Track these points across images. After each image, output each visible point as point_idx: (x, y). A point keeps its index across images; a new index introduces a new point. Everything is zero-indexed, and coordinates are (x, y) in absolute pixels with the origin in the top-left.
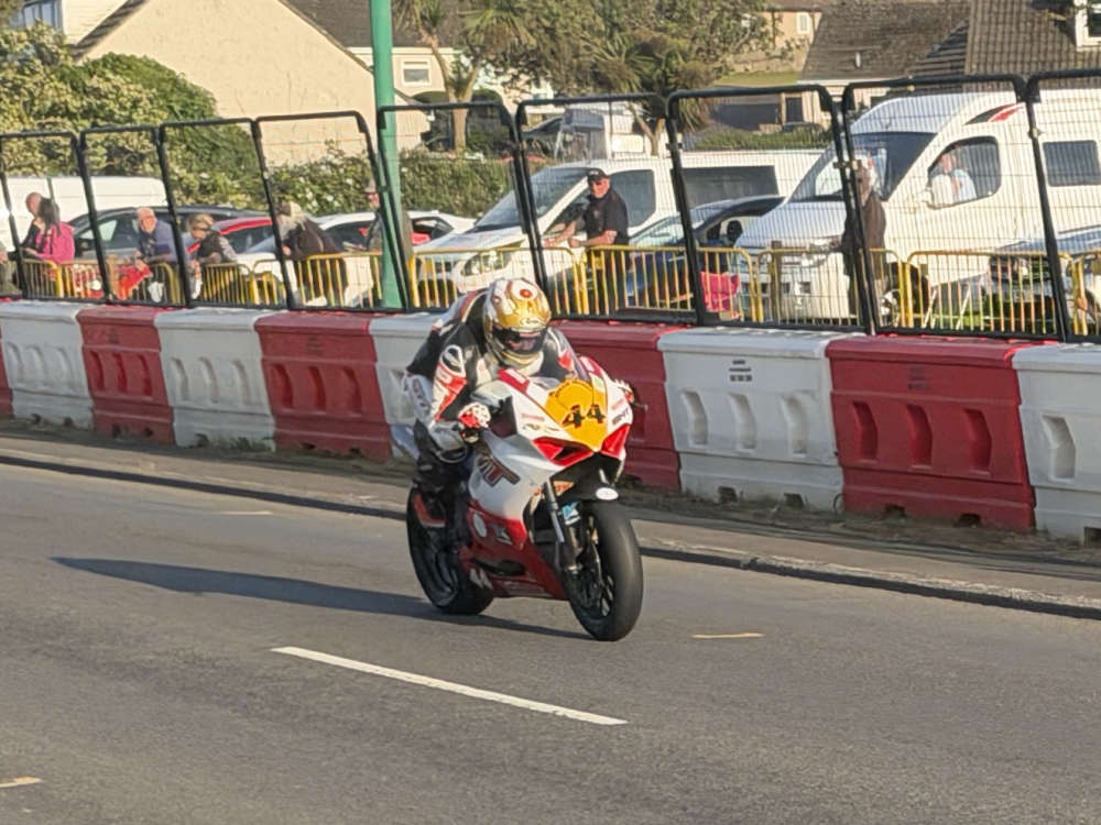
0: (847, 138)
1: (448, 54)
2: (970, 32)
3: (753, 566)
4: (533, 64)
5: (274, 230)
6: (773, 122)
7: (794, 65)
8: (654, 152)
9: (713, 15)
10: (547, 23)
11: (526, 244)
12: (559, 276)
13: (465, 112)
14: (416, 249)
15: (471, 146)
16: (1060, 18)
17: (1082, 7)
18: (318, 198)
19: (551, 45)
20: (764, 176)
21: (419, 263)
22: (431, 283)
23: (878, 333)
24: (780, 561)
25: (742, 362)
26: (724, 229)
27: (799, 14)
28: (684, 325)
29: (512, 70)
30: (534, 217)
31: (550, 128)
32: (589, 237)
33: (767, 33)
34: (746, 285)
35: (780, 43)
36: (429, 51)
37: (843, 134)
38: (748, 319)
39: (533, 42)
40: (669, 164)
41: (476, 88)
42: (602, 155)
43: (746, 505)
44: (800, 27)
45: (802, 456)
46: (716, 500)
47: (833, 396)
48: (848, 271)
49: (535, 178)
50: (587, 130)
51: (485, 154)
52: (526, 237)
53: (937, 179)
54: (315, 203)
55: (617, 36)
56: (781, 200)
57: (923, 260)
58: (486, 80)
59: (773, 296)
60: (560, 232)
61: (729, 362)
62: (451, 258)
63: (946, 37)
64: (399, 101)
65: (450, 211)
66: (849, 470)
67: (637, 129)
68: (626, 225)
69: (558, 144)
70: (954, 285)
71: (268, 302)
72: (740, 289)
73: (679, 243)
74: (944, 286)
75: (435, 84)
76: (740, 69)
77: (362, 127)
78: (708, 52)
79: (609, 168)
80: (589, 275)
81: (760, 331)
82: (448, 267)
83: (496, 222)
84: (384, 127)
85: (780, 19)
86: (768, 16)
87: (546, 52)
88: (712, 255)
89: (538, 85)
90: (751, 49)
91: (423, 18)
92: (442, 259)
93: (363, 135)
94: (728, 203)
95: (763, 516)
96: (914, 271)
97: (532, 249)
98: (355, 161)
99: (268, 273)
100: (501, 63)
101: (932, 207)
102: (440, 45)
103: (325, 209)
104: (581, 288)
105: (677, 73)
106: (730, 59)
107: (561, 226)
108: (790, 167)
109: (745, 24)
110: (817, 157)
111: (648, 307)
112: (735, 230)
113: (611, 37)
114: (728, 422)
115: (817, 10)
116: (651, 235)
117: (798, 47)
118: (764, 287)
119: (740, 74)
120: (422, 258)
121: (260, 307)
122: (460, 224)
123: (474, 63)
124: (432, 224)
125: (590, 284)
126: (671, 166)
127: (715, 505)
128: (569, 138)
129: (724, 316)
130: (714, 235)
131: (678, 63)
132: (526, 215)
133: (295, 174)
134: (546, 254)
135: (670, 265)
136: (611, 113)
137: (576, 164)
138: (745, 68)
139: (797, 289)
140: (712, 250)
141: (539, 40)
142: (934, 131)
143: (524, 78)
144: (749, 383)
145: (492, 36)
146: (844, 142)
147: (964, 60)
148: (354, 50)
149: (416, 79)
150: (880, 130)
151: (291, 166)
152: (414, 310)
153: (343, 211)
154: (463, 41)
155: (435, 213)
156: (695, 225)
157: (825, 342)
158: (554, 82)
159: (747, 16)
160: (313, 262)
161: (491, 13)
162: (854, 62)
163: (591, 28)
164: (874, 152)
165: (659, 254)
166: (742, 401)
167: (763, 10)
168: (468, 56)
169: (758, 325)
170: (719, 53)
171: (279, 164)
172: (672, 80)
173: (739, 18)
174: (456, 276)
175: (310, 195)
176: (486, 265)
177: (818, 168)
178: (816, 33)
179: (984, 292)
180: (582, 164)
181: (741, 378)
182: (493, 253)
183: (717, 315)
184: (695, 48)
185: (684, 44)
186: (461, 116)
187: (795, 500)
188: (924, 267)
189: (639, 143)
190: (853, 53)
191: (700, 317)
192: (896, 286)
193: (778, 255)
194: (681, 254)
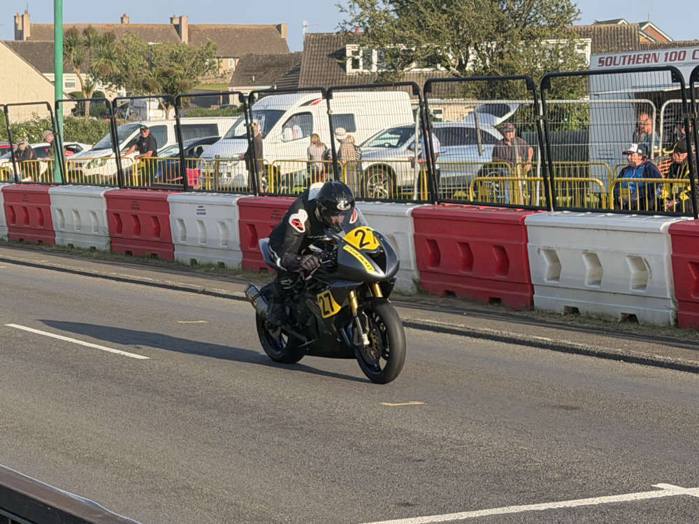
0: (250, 111)
1: (84, 76)
2: (302, 67)
3: (204, 292)
4: (118, 81)
5: (11, 149)
6: (216, 104)
7: (226, 81)
8: (167, 118)
9: (194, 59)
10: (124, 64)
11: (114, 155)
12: (127, 169)
13: (89, 102)
14: (68, 158)
15: (91, 114)
16: (340, 61)
17: (350, 57)
18: (28, 136)
19: (126, 73)
20: (213, 128)
21: (69, 164)
22: (73, 171)
23: (259, 195)
24: (216, 290)
25: (202, 207)
26: (195, 149)
27: (229, 59)
28: (179, 191)
29: (109, 83)
30: (118, 145)
31: (124, 107)
32: (141, 153)
33: (215, 67)
34: (204, 174)
35: (221, 71)
36: (76, 75)
37: (248, 110)
38: (204, 188)
39: (119, 71)
40: (175, 123)
41: (95, 90)
42: (145, 119)
43: (202, 266)
44: (230, 64)
45: (225, 246)
46: (189, 264)
47: (239, 221)
48: (247, 168)
49: (119, 128)
50: (140, 108)
51: (97, 118)
52: (114, 154)
53: (286, 129)
54: (27, 138)
55: (154, 69)
56: (220, 138)
57: (279, 163)
58: (98, 87)
59: (215, 178)
60: (128, 151)
61: (196, 207)
62: (82, 161)
63: (291, 69)
64: (65, 97)
65: (81, 141)
66: (245, 253)
67: (160, 107)
68: (156, 148)
69: (127, 113)
70: (291, 174)
71: (7, 179)
72: (201, 175)
73: (177, 156)
74: (287, 175)
75: (78, 88)
76: (204, 82)
77: (49, 108)
78: (190, 76)
79: (148, 125)
80: (139, 169)
81: (210, 194)
82: (81, 165)
83: (101, 147)
84: (58, 108)
85: (221, 61)
86: (216, 60)
87: (123, 75)
88: (190, 161)
89: (120, 89)
90: (209, 74)
91: (74, 61)
92: (79, 162)
93: (49, 112)
94: (198, 139)
95: (208, 271)
96: (275, 168)
97: (116, 158)
98: (44, 121)
99: (8, 167)
100: (105, 81)
101: (284, 141)
102: (81, 73)
103: (31, 141)
104: (136, 174)
105: (178, 84)
106: (199, 78)
107: (128, 149)
108: (224, 124)
109: (207, 63)
110: (235, 121)
111: (163, 183)
112: (200, 151)
113: (151, 69)
114: (195, 231)
115: (237, 58)
116: (165, 152)
117: (228, 73)
118: (211, 174)
119: (204, 85)
120: (70, 161)
121: (4, 182)
122: (86, 147)
123: (94, 80)
124: (74, 147)
125: (139, 173)
126: (175, 124)
127: (188, 266)
128: (132, 111)
129: (195, 188)
130: (191, 152)
131: (178, 80)
132: (115, 144)
133: (20, 126)
134: (122, 161)
135: (173, 165)
136: (150, 101)
137: (135, 123)
138: (206, 83)
139: (225, 176)
140: (190, 159)
141: (121, 71)
142: (285, 109)
143: (114, 86)
144: (205, 216)
145: (102, 69)
146: (248, 114)
147: (298, 79)
148: (45, 74)
149: (70, 86)
150: (263, 109)
151: (18, 123)
152: (67, 184)
153: (39, 141)
154: (90, 71)
155: (76, 143)
156: (184, 148)
157: (238, 199)
158: (127, 88)
159: (208, 60)
160: (26, 163)
161: (102, 59)
162: (252, 79)
163: (142, 65)
164: (260, 118)
165: (168, 160)
166: (201, 222)
167: (214, 57)
168: (92, 77)
169: (209, 191)
170: (195, 75)
171: (13, 122)
172: (176, 87)
173: (204, 61)
174: (84, 169)
175: (25, 135)
176: (97, 164)
177: (236, 125)
178: (236, 67)
179: (304, 177)
180: (138, 123)
181: (201, 214)
182: (100, 159)
183: (192, 187)
184: (186, 73)
185: (181, 72)
186: (88, 103)
187: (222, 265)
188: (279, 167)
189: (161, 113)
190: (251, 75)
191: (185, 187)
192: (267, 174)
193: (218, 161)
194: (177, 160)
